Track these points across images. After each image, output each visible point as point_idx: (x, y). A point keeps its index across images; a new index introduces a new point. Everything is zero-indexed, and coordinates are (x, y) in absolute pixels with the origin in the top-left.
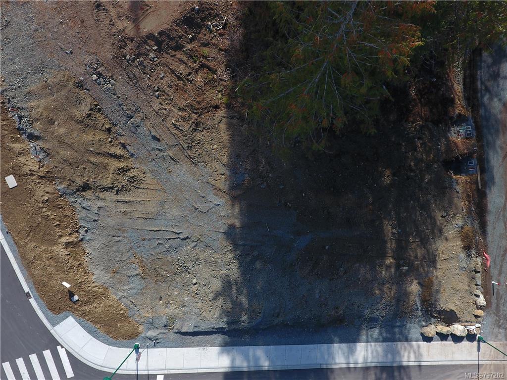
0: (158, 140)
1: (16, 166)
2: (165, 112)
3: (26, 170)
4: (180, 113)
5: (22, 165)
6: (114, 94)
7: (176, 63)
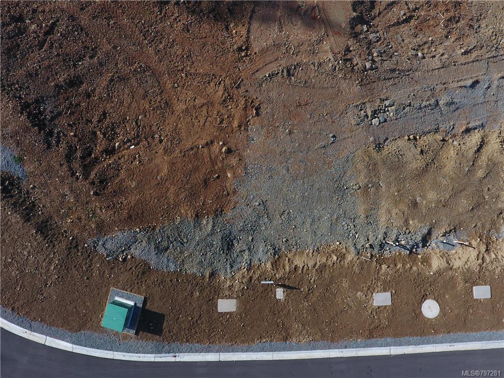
0: (477, 82)
1: (465, 276)
2: (446, 56)
3: (474, 264)
4: (453, 40)
5: (466, 266)
6: (404, 109)
7: (389, 15)
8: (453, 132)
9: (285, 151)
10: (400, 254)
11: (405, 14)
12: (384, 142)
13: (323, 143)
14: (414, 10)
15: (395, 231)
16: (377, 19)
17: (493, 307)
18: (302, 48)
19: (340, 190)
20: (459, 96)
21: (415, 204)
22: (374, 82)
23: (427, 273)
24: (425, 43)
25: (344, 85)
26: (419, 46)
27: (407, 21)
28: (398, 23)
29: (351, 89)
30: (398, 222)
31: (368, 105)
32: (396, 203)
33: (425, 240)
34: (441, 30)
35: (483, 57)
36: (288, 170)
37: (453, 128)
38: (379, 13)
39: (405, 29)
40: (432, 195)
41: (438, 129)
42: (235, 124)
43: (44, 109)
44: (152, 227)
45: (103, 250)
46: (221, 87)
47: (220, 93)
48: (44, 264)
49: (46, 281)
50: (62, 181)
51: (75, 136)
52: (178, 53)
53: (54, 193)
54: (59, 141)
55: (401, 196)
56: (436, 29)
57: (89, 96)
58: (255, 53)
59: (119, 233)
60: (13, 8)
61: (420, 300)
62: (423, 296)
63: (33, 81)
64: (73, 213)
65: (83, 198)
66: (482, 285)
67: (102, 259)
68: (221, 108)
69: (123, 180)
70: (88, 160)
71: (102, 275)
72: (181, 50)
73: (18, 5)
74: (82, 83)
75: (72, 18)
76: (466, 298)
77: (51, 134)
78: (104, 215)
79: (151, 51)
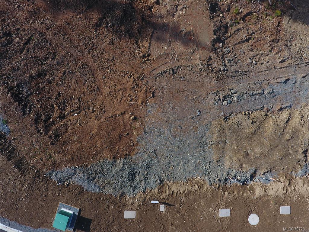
0: (288, 80)
1: (275, 200)
3: (281, 193)
4: (274, 53)
5: (276, 194)
6: (243, 95)
7: (236, 37)
8: (272, 110)
9: (169, 119)
10: (236, 185)
11: (246, 37)
12: (230, 115)
13: (193, 116)
14: (252, 34)
15: (234, 171)
16: (229, 39)
17: (292, 219)
18: (182, 57)
19: (202, 144)
20: (276, 88)
21: (247, 155)
22: (225, 78)
23: (253, 198)
24: (257, 55)
25: (207, 80)
26: (254, 56)
27: (247, 40)
28: (242, 42)
29: (211, 82)
30: (236, 166)
31: (221, 93)
32: (236, 154)
33: (252, 177)
34: (267, 47)
35: (293, 64)
36: (170, 131)
37: (272, 107)
38: (230, 36)
39: (246, 46)
40: (257, 150)
41: (263, 108)
42: (140, 102)
43: (22, 90)
44: (86, 165)
45: (55, 178)
46: (132, 79)
47: (131, 82)
48: (19, 186)
49: (20, 197)
50: (32, 136)
51: (41, 107)
52: (106, 57)
53: (26, 143)
54: (31, 110)
55: (239, 149)
56: (265, 46)
57: (50, 82)
58: (153, 59)
59: (65, 168)
60: (5, 27)
61: (248, 214)
62: (250, 212)
63: (16, 73)
64: (37, 156)
65: (44, 146)
66: (286, 206)
67: (54, 185)
68: (131, 92)
69: (69, 135)
70: (48, 122)
71: (54, 194)
72: (108, 56)
73: (8, 25)
74: (46, 74)
75: (41, 34)
76: (275, 213)
77: (26, 106)
78: (57, 157)
79: (89, 56)
